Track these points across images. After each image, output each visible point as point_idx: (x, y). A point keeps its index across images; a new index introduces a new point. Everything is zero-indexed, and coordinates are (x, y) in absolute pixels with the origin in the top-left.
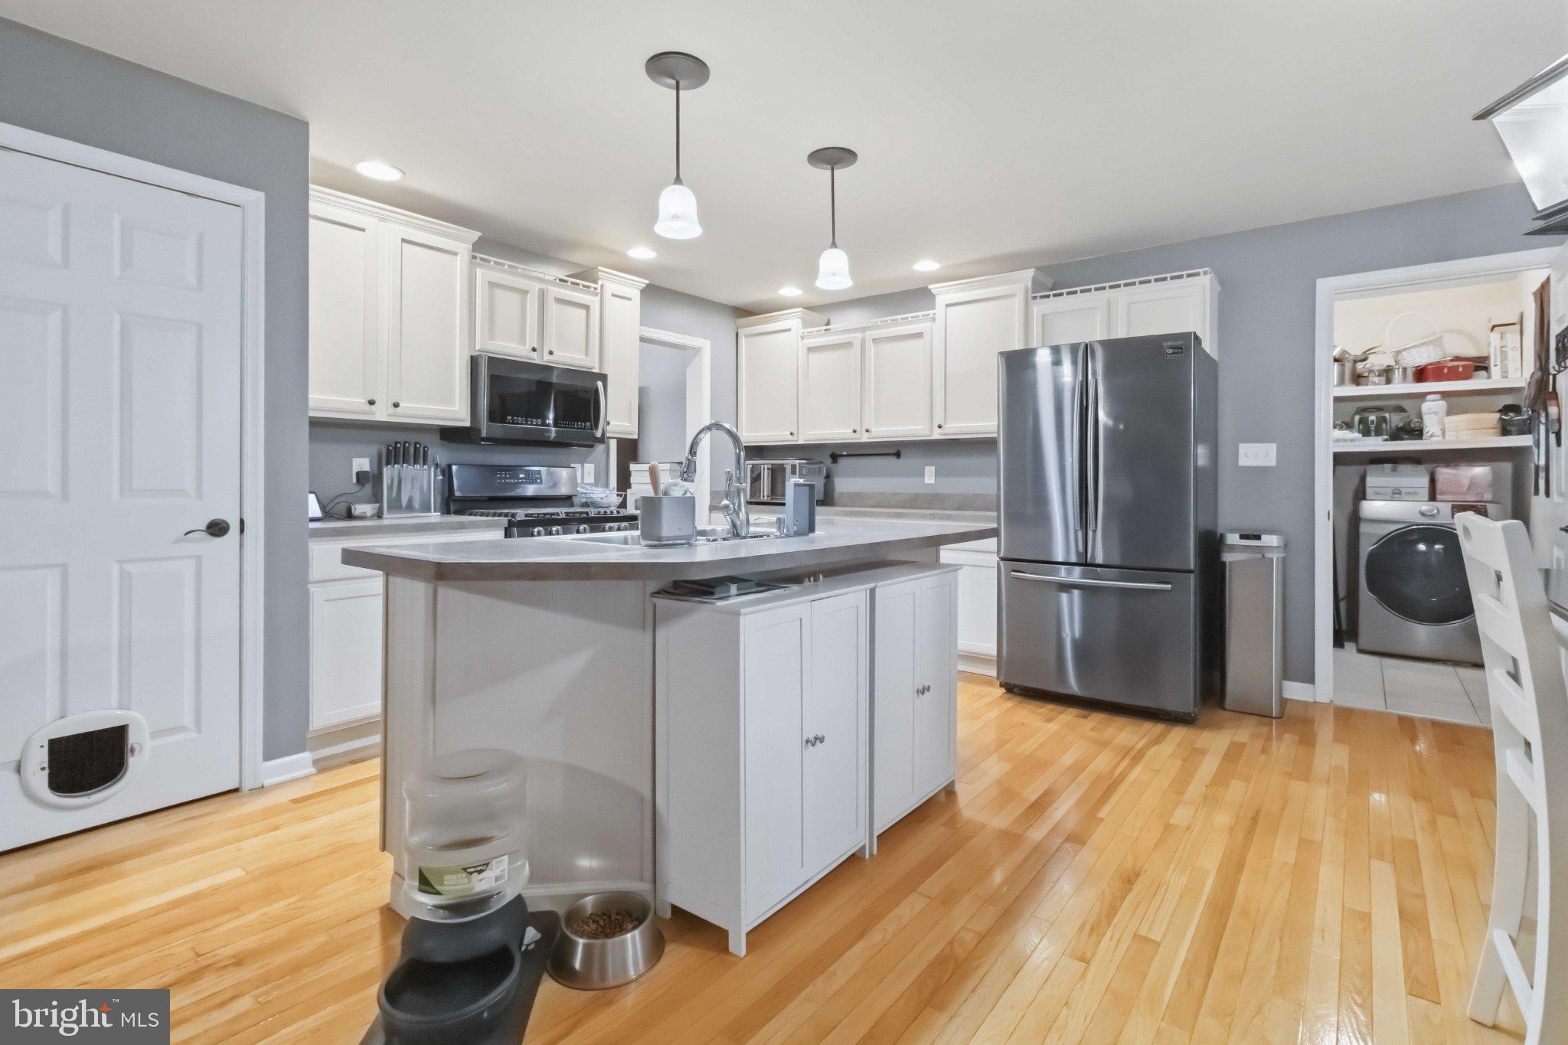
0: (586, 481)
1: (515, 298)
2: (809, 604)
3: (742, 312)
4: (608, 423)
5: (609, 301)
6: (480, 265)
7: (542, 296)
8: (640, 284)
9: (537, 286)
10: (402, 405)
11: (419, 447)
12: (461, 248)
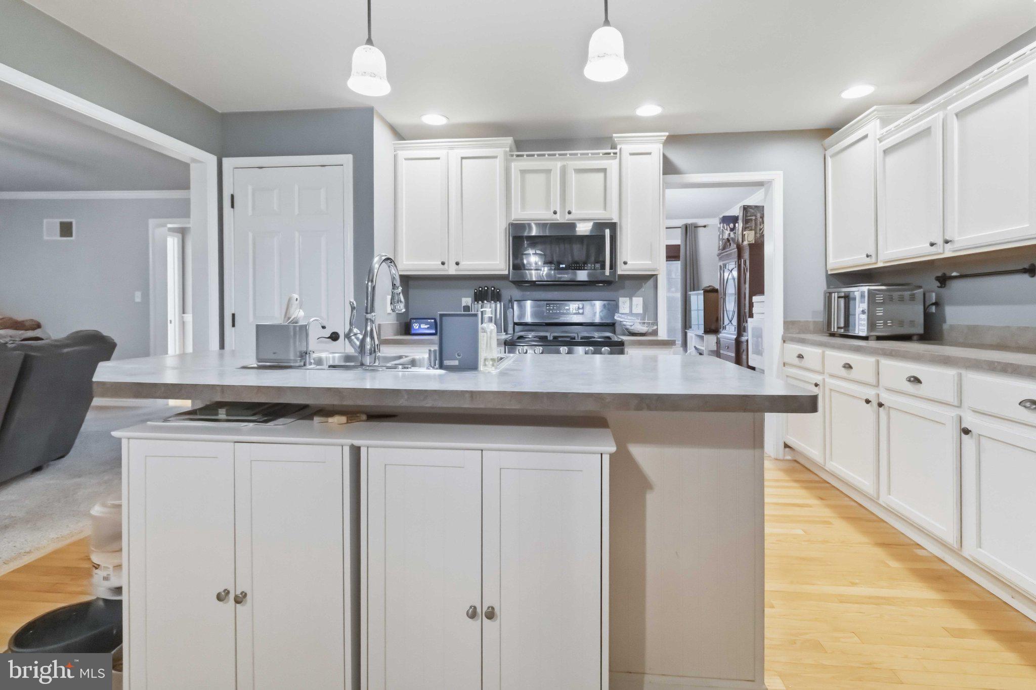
0: (634, 311)
1: (541, 177)
2: (232, 444)
3: (826, 132)
4: (625, 263)
5: (628, 160)
6: (515, 160)
7: (564, 171)
8: (661, 138)
9: (559, 164)
10: (462, 263)
11: (494, 290)
12: (500, 152)
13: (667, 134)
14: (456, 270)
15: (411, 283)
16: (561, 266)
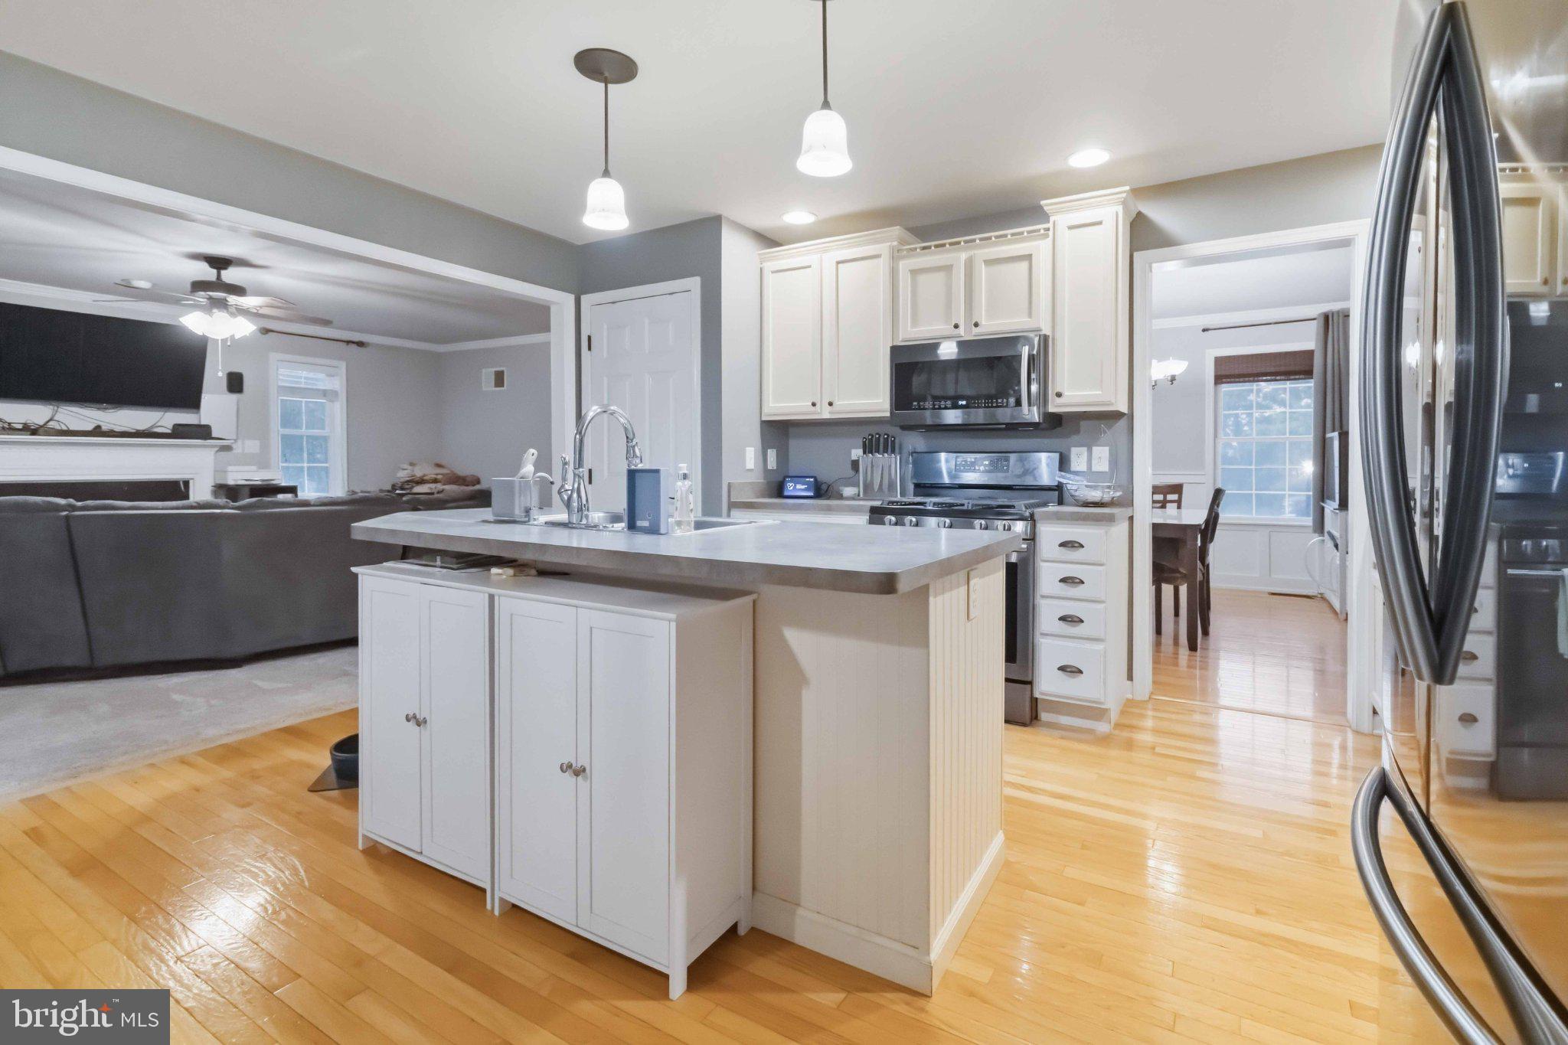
0: (1095, 468)
1: (939, 278)
4: (1059, 395)
5: (1064, 236)
6: (904, 257)
7: (970, 264)
8: (1118, 196)
9: (963, 256)
10: (836, 403)
11: (887, 438)
12: (883, 248)
13: (1127, 188)
14: (829, 413)
15: (791, 430)
16: (960, 403)
